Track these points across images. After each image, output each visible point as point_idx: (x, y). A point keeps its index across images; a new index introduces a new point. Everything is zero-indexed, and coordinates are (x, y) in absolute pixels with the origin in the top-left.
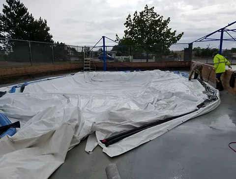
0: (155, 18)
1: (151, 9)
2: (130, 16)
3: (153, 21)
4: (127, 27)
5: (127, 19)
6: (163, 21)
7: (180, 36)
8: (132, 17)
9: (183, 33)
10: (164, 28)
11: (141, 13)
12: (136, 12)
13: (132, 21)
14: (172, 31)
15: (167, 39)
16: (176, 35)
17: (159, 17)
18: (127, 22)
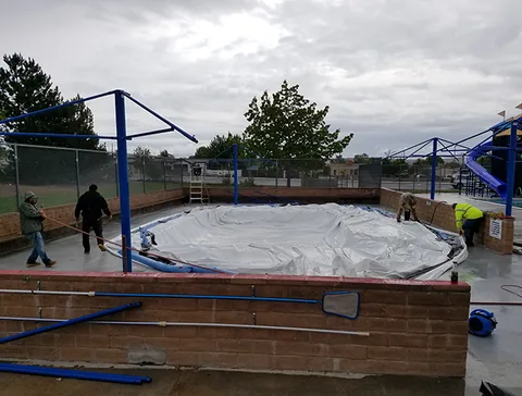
0: (300, 105)
1: (293, 89)
2: (255, 100)
3: (298, 111)
4: (249, 120)
5: (250, 106)
6: (316, 112)
7: (348, 139)
8: (259, 103)
9: (352, 135)
10: (316, 123)
11: (276, 97)
12: (266, 94)
13: (260, 110)
14: (331, 131)
15: (324, 145)
16: (341, 137)
17: (308, 105)
18: (250, 111)
